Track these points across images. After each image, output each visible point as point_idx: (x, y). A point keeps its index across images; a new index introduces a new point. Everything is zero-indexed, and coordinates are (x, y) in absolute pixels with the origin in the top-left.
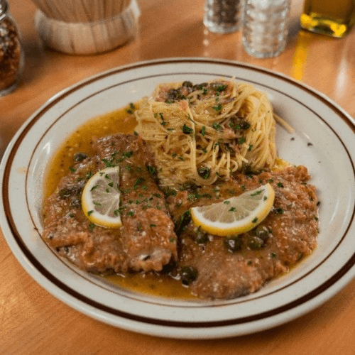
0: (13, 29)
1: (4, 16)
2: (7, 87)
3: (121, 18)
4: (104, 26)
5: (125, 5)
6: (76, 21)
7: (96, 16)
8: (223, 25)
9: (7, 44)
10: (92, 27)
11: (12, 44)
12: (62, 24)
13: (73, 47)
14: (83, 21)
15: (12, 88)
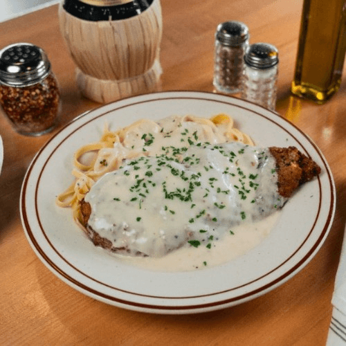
0: (53, 84)
1: (47, 74)
2: (46, 128)
3: (144, 77)
4: (129, 83)
5: (146, 66)
6: (106, 78)
7: (122, 75)
8: (228, 87)
9: (48, 96)
10: (118, 83)
11: (51, 96)
12: (96, 79)
13: (103, 97)
14: (112, 79)
15: (50, 130)
